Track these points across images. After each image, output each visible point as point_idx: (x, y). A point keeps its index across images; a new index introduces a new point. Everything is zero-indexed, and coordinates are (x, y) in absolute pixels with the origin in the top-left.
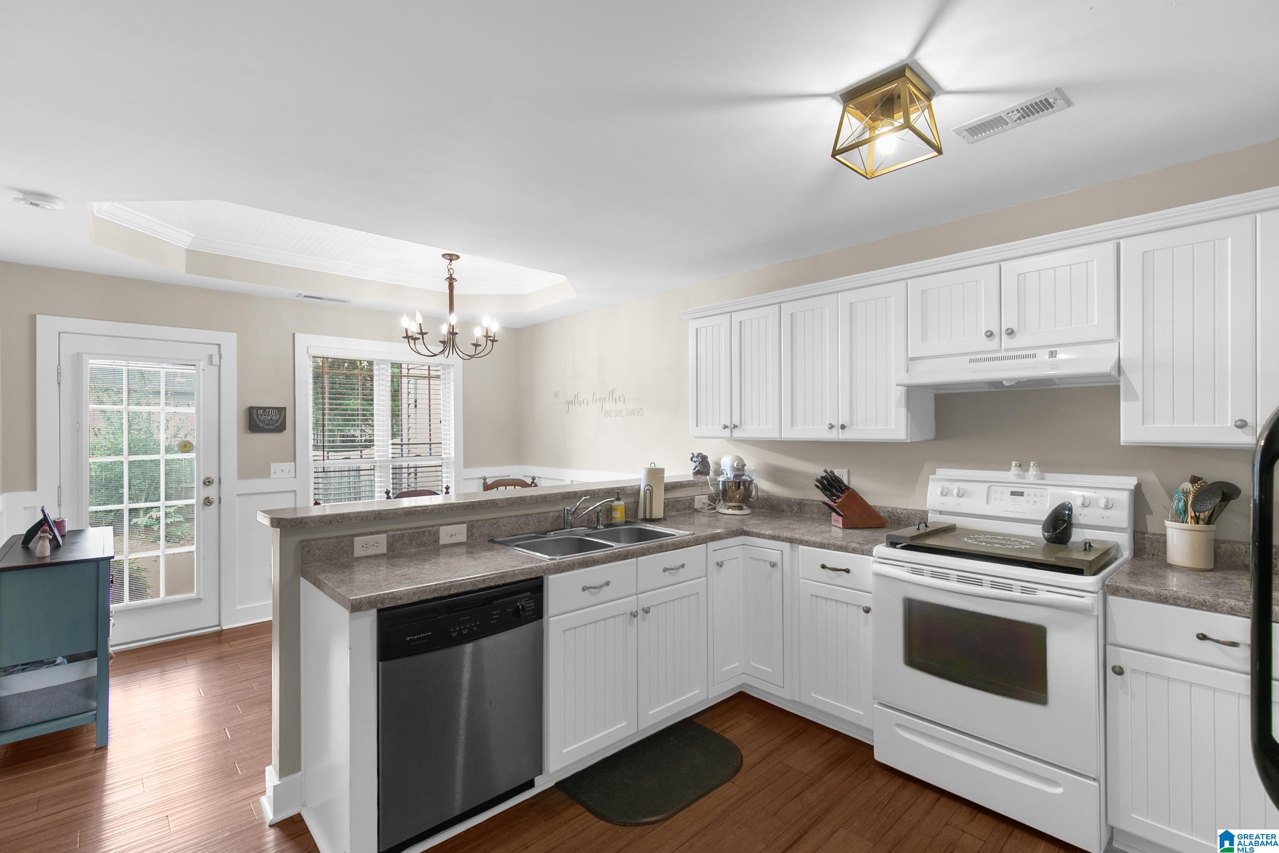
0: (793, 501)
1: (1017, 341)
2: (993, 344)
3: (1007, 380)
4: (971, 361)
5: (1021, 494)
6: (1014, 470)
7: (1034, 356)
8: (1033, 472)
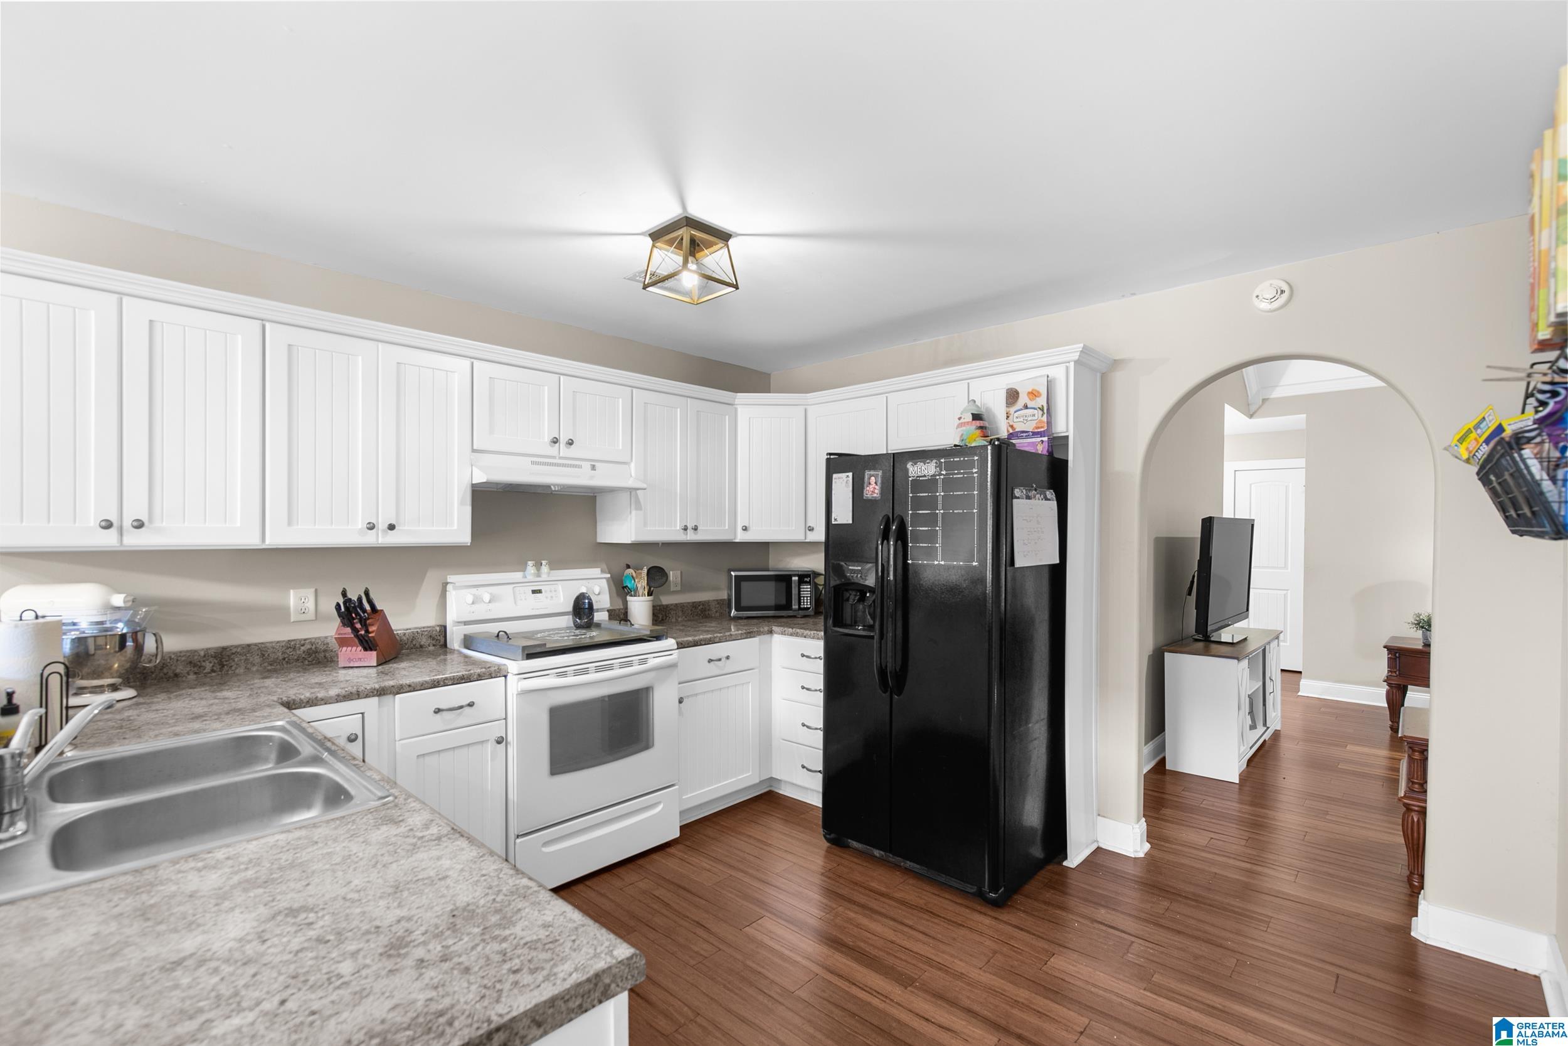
0: (202, 653)
1: (572, 452)
2: (553, 450)
3: (554, 485)
4: (533, 463)
5: (539, 591)
6: (531, 568)
7: (580, 467)
8: (545, 569)
